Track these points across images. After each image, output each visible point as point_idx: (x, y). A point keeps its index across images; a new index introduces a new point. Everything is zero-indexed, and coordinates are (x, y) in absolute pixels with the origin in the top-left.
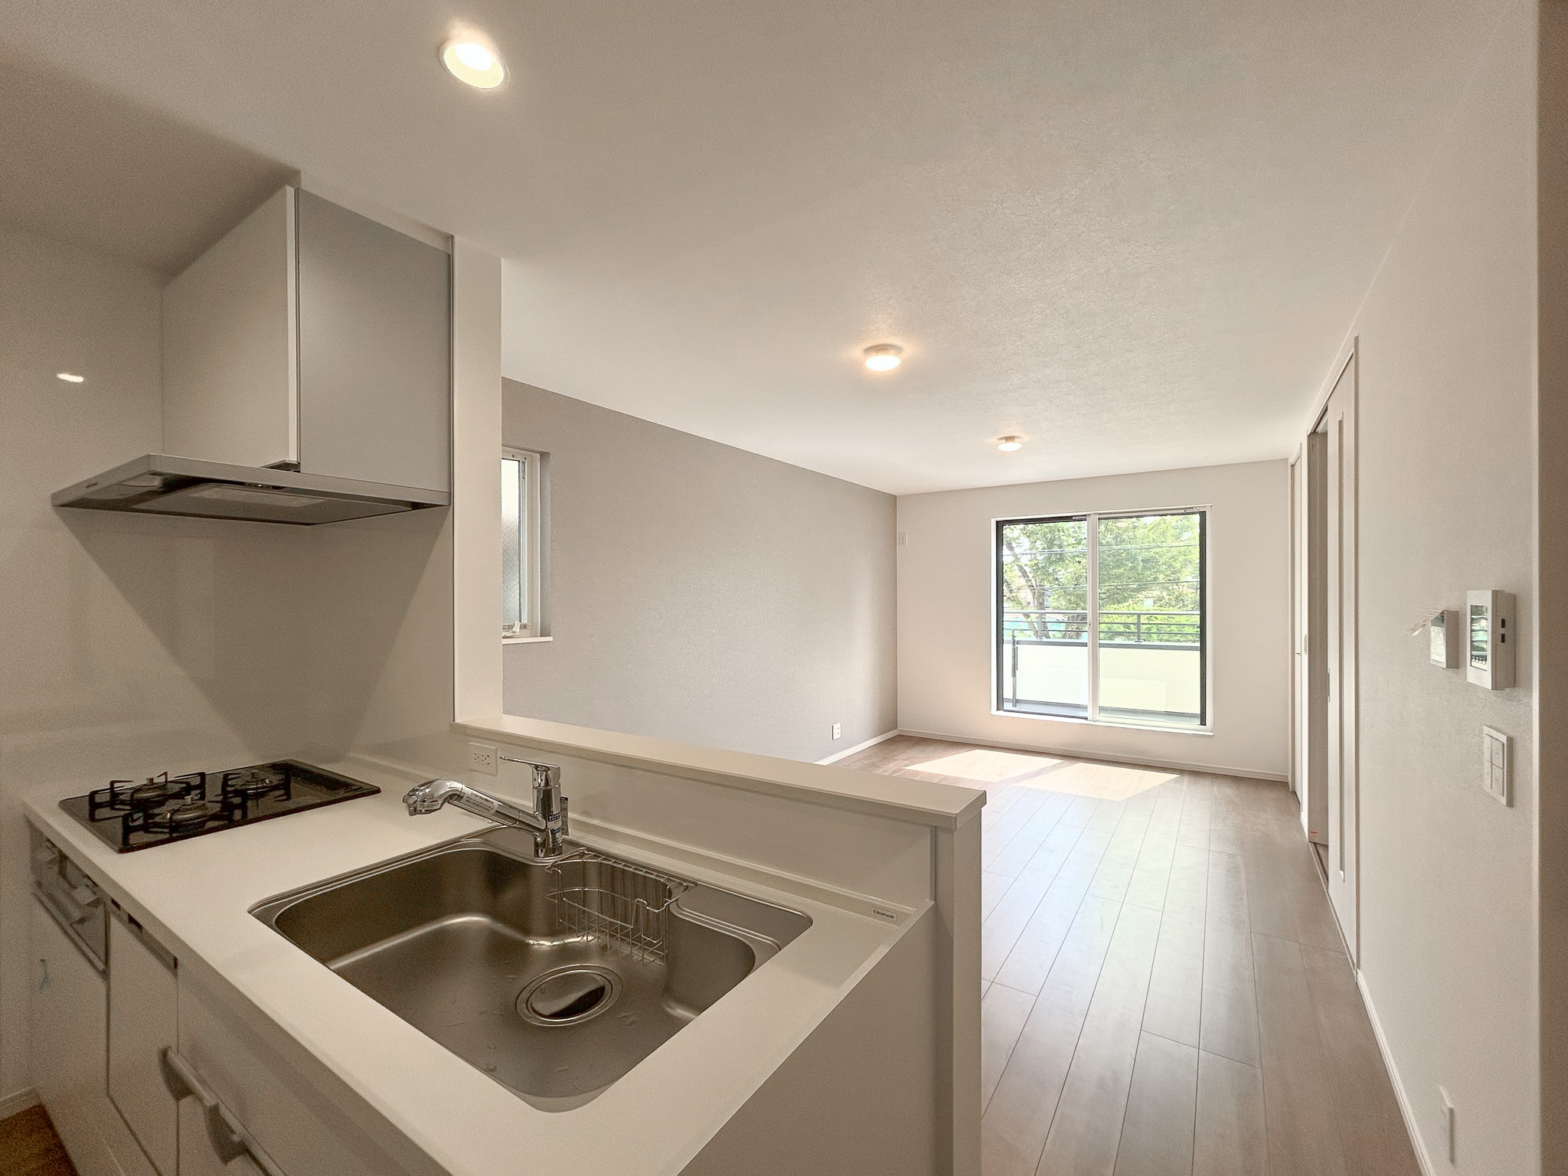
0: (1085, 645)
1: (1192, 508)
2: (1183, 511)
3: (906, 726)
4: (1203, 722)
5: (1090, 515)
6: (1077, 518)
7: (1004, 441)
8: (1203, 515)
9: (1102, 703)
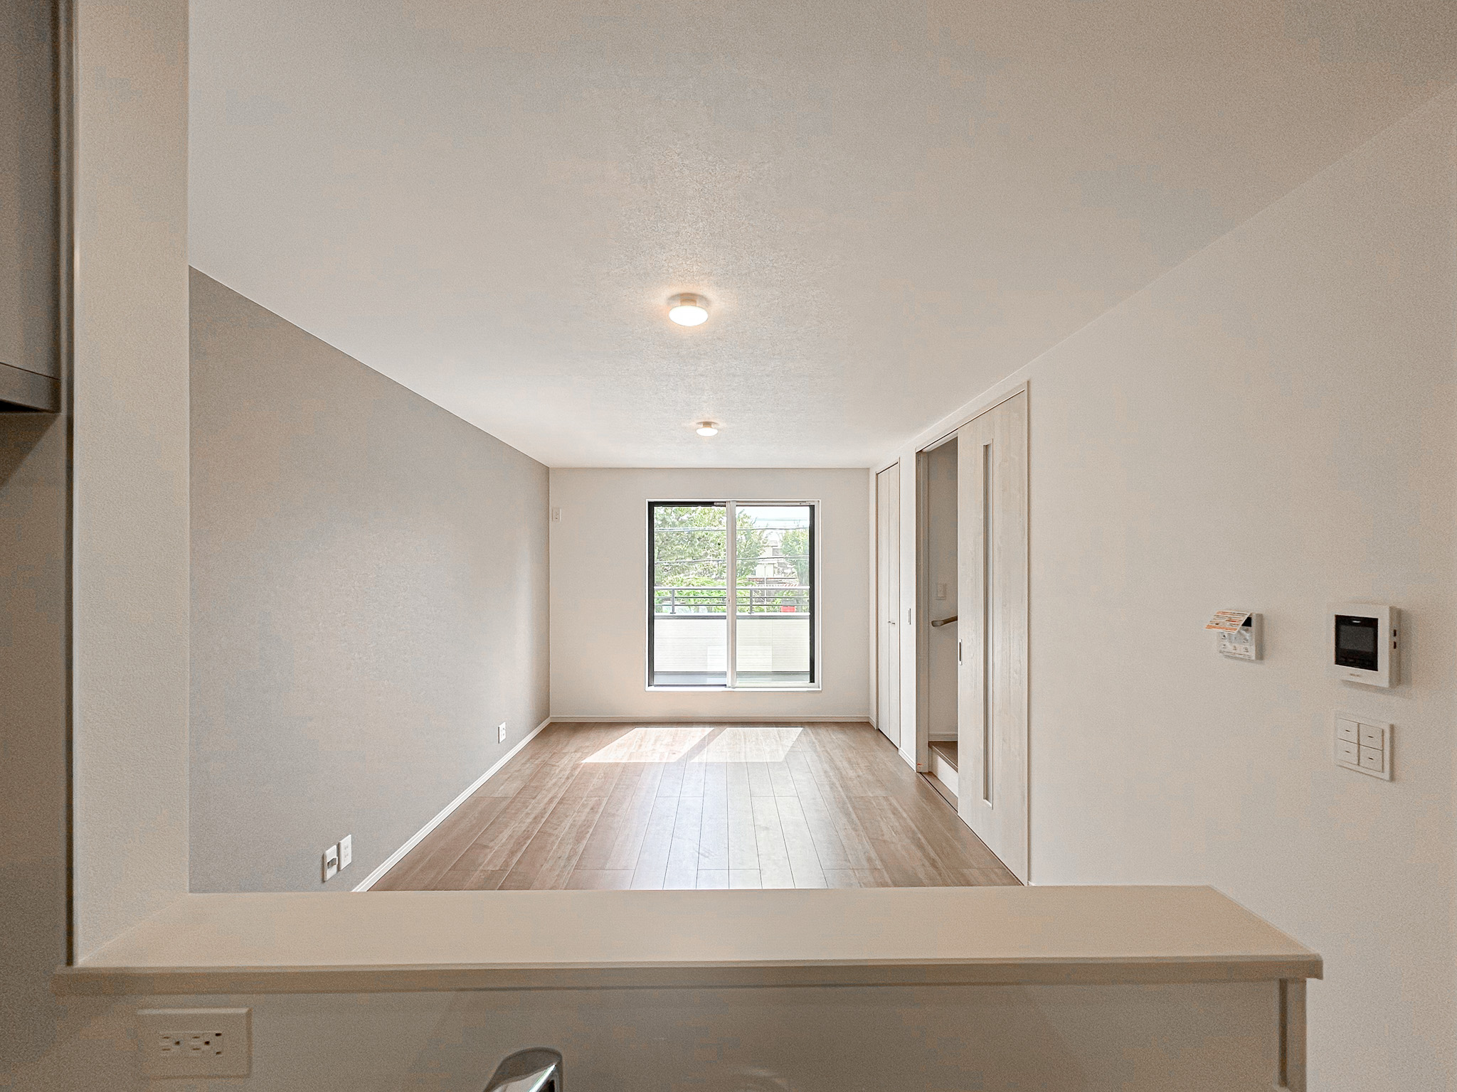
0: (724, 618)
1: (805, 502)
2: (798, 504)
3: (556, 714)
4: (812, 680)
5: (729, 502)
6: (718, 504)
7: (702, 426)
8: (812, 508)
9: (738, 669)
